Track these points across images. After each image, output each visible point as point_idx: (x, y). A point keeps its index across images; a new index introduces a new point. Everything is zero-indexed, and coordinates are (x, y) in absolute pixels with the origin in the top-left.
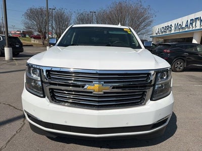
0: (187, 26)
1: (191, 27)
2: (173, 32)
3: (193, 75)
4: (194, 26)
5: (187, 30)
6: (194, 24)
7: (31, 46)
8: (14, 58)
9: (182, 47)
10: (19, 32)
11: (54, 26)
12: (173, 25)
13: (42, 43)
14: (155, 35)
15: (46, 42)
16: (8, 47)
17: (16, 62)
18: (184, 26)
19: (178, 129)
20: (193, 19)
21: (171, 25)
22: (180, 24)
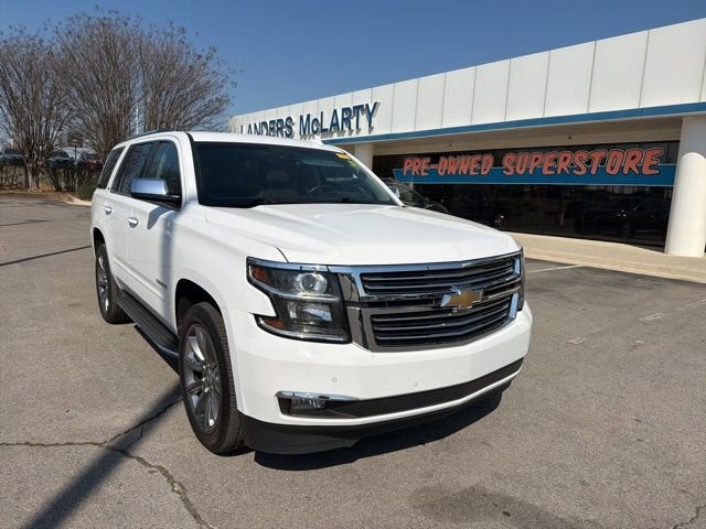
0: (334, 125)
1: (346, 128)
4: (353, 127)
5: (336, 136)
6: (353, 121)
12: (296, 120)
18: (326, 125)
20: (348, 109)
21: (289, 119)
22: (316, 120)
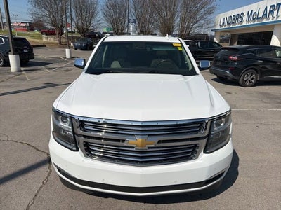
0: (265, 15)
1: (271, 16)
2: (244, 23)
3: (269, 91)
4: (275, 15)
5: (264, 21)
6: (275, 12)
7: (43, 46)
8: (22, 69)
9: (254, 52)
10: (24, 25)
11: (73, 16)
12: (245, 14)
13: (58, 42)
14: (219, 28)
15: (63, 40)
16: (14, 54)
17: (26, 75)
18: (260, 15)
19: (239, 176)
20: (274, 6)
21: (243, 13)
22: (255, 13)
